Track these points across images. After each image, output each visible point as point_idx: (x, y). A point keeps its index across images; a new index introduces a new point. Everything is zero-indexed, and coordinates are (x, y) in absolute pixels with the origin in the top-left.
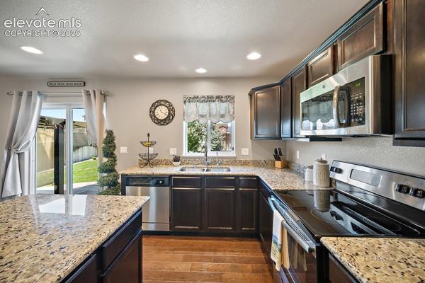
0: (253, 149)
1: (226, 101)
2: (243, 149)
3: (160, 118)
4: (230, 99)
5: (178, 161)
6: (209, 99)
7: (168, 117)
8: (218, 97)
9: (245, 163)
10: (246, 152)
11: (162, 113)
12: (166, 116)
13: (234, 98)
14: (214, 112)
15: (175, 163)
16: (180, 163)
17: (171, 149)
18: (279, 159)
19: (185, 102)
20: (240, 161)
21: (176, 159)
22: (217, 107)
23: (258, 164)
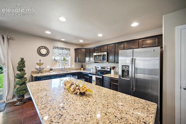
0: (75, 65)
1: (68, 50)
3: (43, 54)
4: (69, 49)
5: (52, 70)
6: (62, 49)
7: (47, 53)
8: (65, 48)
9: (73, 70)
10: (73, 66)
11: (44, 51)
12: (46, 53)
13: (70, 49)
14: (64, 53)
15: (51, 71)
16: (52, 71)
17: (47, 66)
18: (82, 68)
19: (53, 48)
20: (72, 69)
21: (51, 70)
22: (65, 52)
23: (76, 69)
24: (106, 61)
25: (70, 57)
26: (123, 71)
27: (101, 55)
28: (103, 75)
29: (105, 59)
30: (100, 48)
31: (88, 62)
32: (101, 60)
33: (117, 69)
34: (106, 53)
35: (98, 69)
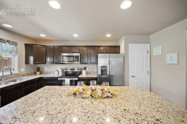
0: (26, 69)
1: (13, 44)
2: (22, 69)
8: (7, 41)
9: (23, 75)
10: (23, 70)
20: (21, 75)
23: (28, 75)
24: (79, 62)
25: (17, 56)
26: (102, 70)
27: (73, 56)
28: (79, 77)
29: (78, 61)
30: (70, 48)
31: (52, 63)
32: (74, 61)
33: (87, 69)
34: (79, 54)
35: (66, 71)
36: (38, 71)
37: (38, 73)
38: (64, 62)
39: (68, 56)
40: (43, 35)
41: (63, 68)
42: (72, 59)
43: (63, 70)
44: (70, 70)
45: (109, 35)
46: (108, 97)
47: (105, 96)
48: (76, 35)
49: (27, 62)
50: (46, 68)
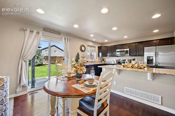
3: (83, 50)
4: (95, 47)
8: (93, 46)
9: (97, 62)
10: (97, 59)
19: (87, 46)
21: (87, 62)
22: (93, 48)
23: (99, 62)
25: (95, 53)
26: (148, 60)
27: (124, 51)
29: (128, 54)
30: (122, 46)
31: (110, 56)
32: (125, 54)
33: (136, 60)
34: (128, 49)
35: (119, 61)
36: (103, 61)
37: (103, 62)
38: (117, 55)
39: (120, 51)
40: (106, 41)
41: (117, 59)
42: (123, 53)
43: (117, 61)
44: (122, 60)
45: (156, 31)
46: (141, 68)
47: (140, 67)
48: (126, 37)
49: (99, 56)
50: (107, 60)
